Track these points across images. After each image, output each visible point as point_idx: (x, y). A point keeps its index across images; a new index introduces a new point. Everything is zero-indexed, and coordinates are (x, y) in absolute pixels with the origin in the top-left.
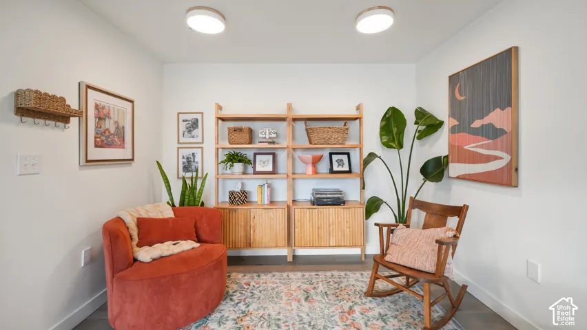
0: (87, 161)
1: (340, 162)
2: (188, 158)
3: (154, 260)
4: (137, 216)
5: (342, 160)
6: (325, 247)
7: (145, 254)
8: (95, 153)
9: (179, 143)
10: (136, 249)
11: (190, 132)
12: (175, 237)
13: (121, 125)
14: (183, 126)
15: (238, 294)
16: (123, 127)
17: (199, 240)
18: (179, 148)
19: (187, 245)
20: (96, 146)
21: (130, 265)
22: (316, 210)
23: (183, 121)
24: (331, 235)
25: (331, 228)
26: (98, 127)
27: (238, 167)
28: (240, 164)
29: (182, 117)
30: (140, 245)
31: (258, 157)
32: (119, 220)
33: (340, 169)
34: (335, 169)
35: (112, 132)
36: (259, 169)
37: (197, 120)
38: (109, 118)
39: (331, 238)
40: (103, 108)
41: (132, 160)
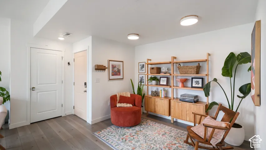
0: (110, 79)
1: (197, 83)
2: (141, 78)
3: (119, 107)
4: (120, 95)
5: (198, 82)
6: (185, 120)
7: (118, 105)
8: (112, 77)
9: (139, 73)
10: (117, 103)
11: (142, 69)
12: (127, 103)
13: (119, 69)
14: (140, 67)
15: (144, 126)
16: (120, 70)
17: (134, 105)
18: (139, 75)
19: (129, 105)
20: (112, 75)
21: (115, 107)
22: (181, 103)
23: (140, 65)
24: (187, 115)
25: (187, 113)
26: (113, 70)
27: (154, 82)
28: (154, 81)
29: (140, 64)
30: (118, 103)
31: (162, 79)
32: (116, 96)
33: (197, 86)
34: (194, 85)
35: (117, 71)
36: (161, 83)
37: (144, 65)
38: (116, 67)
39: (187, 117)
40: (114, 65)
41: (123, 79)
